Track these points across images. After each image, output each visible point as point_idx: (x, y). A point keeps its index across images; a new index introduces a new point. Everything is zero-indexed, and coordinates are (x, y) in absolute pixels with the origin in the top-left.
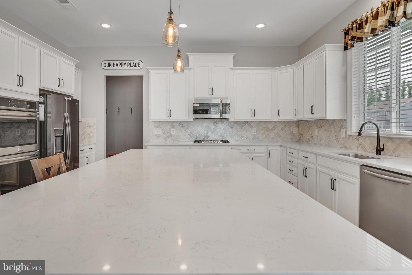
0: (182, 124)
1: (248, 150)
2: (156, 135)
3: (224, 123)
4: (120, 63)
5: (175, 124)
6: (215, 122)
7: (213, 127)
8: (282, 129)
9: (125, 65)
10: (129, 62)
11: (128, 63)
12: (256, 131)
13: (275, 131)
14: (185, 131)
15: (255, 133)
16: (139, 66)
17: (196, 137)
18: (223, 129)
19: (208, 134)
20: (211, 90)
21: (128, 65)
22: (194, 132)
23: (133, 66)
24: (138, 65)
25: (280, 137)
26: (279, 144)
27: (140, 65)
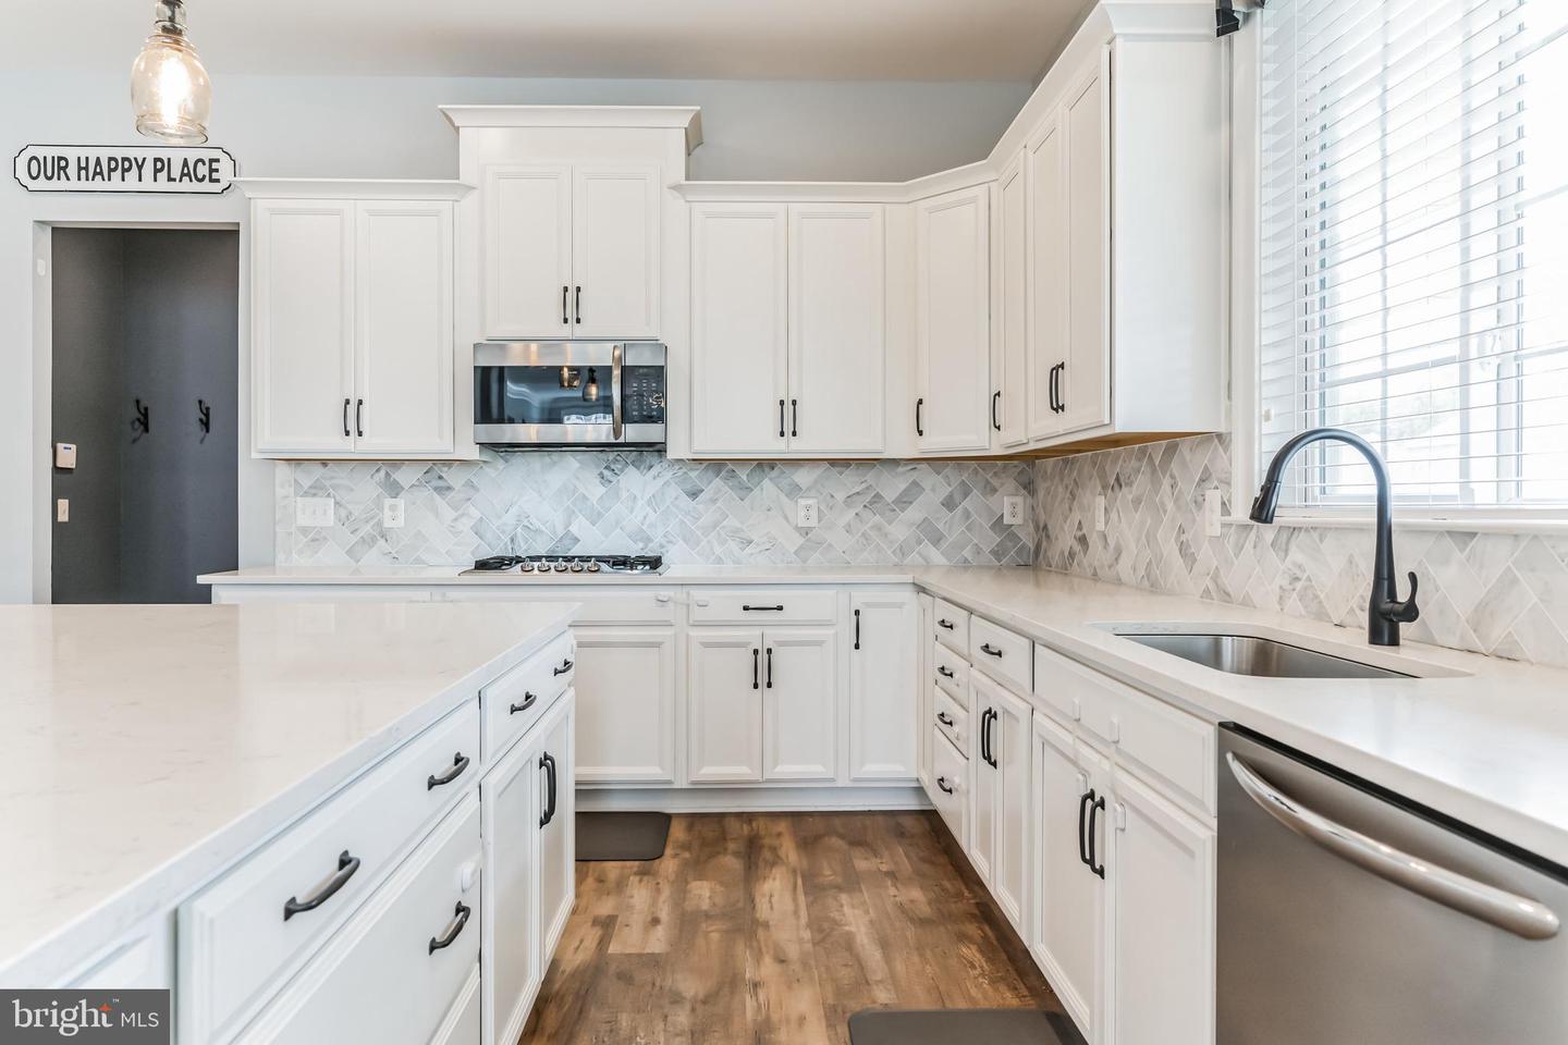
0: (440, 478)
1: (746, 608)
2: (304, 530)
3: (653, 471)
4: (115, 160)
5: (404, 477)
6: (606, 468)
7: (596, 490)
8: (949, 504)
9: (140, 168)
10: (164, 154)
11: (156, 160)
12: (814, 513)
13: (914, 513)
14: (456, 509)
15: (813, 522)
16: (215, 176)
17: (512, 540)
18: (649, 503)
19: (574, 529)
20: (571, 301)
21: (157, 171)
22: (499, 518)
23: (183, 175)
24: (212, 171)
25: (937, 540)
26: (909, 578)
27: (217, 170)
